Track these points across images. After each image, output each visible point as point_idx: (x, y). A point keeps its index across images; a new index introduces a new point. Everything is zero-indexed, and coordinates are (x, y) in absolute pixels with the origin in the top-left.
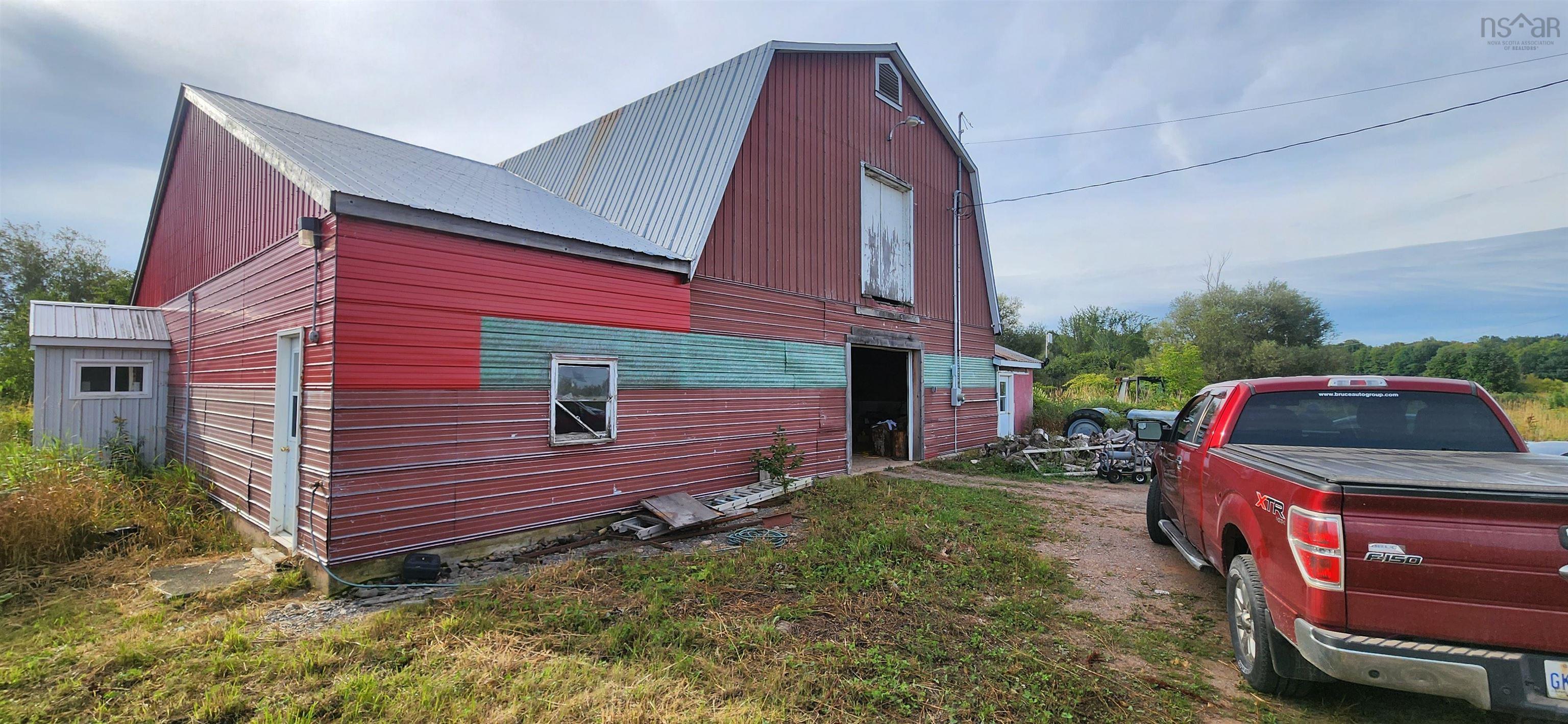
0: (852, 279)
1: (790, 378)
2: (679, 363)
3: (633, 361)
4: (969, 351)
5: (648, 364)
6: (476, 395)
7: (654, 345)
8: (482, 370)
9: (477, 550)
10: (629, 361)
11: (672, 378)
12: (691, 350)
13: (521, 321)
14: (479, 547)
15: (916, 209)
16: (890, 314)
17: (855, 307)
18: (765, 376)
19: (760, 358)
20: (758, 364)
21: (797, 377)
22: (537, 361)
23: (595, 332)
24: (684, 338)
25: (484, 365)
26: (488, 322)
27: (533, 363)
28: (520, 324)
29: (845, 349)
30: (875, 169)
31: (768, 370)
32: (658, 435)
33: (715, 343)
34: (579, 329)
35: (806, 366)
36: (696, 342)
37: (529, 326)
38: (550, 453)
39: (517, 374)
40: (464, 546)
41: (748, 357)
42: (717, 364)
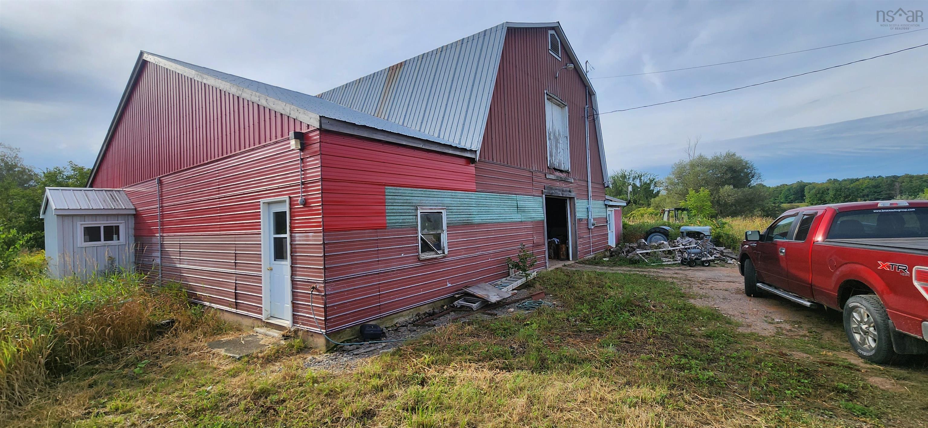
0: (543, 158)
1: (519, 216)
2: (472, 209)
3: (452, 209)
4: (595, 197)
5: (459, 211)
6: (385, 232)
7: (461, 200)
8: (387, 218)
9: (390, 321)
10: (451, 209)
11: (469, 219)
12: (477, 202)
13: (402, 188)
14: (391, 319)
15: (569, 116)
16: (561, 178)
17: (546, 174)
18: (508, 215)
19: (506, 205)
20: (506, 208)
21: (522, 215)
22: (411, 211)
23: (435, 193)
24: (473, 195)
25: (388, 215)
26: (389, 190)
27: (409, 213)
28: (402, 190)
29: (542, 198)
30: (551, 95)
31: (510, 212)
32: (465, 251)
33: (487, 197)
34: (428, 192)
35: (526, 209)
36: (478, 197)
37: (406, 191)
38: (419, 264)
39: (403, 219)
40: (384, 319)
41: (501, 205)
42: (488, 210)
